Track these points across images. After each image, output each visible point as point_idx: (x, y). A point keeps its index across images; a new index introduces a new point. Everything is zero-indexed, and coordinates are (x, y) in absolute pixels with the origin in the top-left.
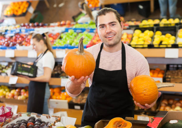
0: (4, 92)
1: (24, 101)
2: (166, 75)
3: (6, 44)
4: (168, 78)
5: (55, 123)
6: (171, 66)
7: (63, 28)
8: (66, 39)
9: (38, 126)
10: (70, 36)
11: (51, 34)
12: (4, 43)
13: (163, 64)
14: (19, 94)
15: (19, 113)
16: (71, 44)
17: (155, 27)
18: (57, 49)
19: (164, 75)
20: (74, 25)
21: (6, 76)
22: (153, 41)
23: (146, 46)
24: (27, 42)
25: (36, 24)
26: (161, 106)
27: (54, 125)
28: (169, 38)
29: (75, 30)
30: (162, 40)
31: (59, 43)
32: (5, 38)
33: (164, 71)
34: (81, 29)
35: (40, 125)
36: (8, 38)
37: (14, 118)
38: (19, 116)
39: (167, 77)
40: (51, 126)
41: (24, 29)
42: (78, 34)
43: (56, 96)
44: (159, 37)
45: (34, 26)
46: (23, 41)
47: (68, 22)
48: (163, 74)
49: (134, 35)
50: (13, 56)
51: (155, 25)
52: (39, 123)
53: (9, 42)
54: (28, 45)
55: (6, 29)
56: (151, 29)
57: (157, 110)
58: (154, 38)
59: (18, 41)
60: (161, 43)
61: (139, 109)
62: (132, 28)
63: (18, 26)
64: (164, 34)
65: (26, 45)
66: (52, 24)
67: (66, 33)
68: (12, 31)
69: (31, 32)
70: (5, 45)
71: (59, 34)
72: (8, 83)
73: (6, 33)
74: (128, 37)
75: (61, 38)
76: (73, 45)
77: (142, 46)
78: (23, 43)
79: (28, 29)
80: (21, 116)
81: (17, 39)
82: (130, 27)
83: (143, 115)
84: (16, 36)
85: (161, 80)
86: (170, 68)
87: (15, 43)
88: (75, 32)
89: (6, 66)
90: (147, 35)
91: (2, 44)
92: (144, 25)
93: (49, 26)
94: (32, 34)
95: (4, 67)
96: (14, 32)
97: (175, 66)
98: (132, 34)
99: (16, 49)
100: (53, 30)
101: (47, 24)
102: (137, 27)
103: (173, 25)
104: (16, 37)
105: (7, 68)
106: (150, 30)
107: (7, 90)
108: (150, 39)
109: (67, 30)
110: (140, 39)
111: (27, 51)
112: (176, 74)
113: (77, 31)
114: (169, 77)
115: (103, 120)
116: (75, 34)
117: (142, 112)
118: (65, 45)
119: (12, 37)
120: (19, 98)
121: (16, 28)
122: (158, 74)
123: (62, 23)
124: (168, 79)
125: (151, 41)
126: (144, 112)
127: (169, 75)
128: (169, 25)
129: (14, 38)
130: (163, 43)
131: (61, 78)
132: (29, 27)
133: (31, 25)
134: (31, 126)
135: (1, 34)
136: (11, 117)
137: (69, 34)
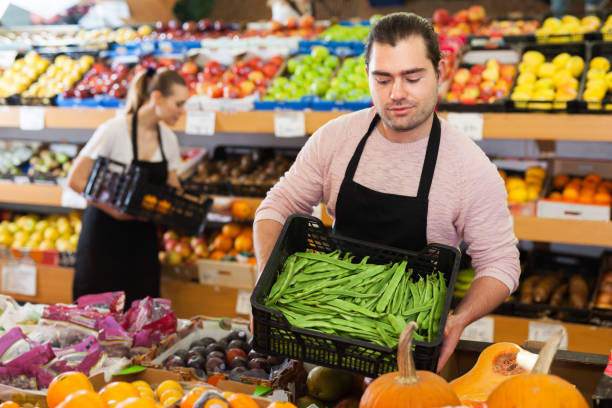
3: (117, 91)
7: (292, 42)
8: (304, 77)
9: (263, 360)
10: (315, 66)
11: (258, 60)
12: (110, 88)
13: (610, 162)
16: (322, 95)
17: (589, 45)
18: (277, 110)
20: (324, 29)
22: (585, 89)
23: (564, 106)
25: (202, 24)
26: (600, 293)
29: (332, 46)
31: (282, 89)
32: (108, 69)
34: (351, 46)
35: (265, 357)
36: (121, 68)
37: (184, 334)
38: (196, 326)
41: (166, 40)
42: (341, 60)
44: (600, 76)
45: (198, 32)
47: (304, 19)
48: (610, 193)
49: (522, 67)
51: (589, 36)
53: (124, 83)
55: (110, 39)
56: (575, 49)
58: (586, 81)
60: (608, 97)
61: (534, 302)
62: (513, 46)
63: (145, 30)
66: (253, 26)
67: (306, 58)
68: (130, 49)
69: (193, 52)
70: (112, 93)
71: (280, 60)
73: (112, 53)
74: (501, 76)
75: (287, 74)
76: (328, 97)
77: (547, 106)
79: (179, 42)
80: (201, 326)
82: (509, 43)
83: (545, 319)
84: (146, 62)
85: (605, 212)
88: (332, 53)
90: (563, 68)
91: (104, 89)
92: (552, 36)
93: (243, 31)
94: (194, 58)
96: (138, 52)
98: (516, 66)
100: (262, 48)
101: (236, 26)
102: (529, 43)
106: (572, 54)
108: (574, 83)
109: (305, 48)
110: (541, 83)
113: (339, 51)
116: (332, 61)
118: (304, 98)
119: (131, 66)
121: (141, 37)
122: (596, 192)
125: (578, 90)
126: (548, 312)
132: (184, 33)
133: (186, 26)
134: (239, 360)
135: (95, 55)
136: (175, 331)
137: (313, 61)
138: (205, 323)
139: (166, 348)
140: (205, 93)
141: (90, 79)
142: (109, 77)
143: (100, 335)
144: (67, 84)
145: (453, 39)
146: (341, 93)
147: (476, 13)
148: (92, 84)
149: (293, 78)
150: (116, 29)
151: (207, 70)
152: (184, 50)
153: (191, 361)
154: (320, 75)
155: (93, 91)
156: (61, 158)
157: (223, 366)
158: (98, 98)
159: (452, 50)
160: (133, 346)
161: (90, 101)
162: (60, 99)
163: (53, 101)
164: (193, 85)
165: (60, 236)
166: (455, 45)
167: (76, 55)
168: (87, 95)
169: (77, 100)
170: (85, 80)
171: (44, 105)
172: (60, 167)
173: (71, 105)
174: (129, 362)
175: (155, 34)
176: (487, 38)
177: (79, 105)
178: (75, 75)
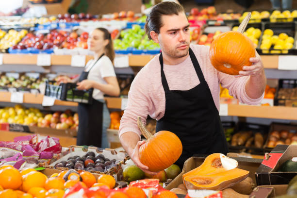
0: (35, 118)
1: (67, 132)
2: (278, 95)
3: (38, 46)
4: (281, 99)
5: (125, 160)
6: (286, 82)
7: (124, 23)
8: (128, 39)
9: (102, 164)
10: (134, 34)
12: (35, 44)
13: (273, 79)
14: (59, 121)
15: (71, 147)
16: (137, 47)
17: (263, 24)
19: (276, 95)
20: (139, 18)
21: (38, 93)
22: (261, 44)
24: (69, 43)
25: (81, 15)
26: (269, 141)
27: (124, 164)
28: (284, 40)
29: (142, 25)
30: (274, 42)
31: (118, 45)
32: (35, 36)
33: (275, 88)
35: (103, 163)
36: (40, 36)
37: (65, 154)
38: (71, 150)
39: (279, 97)
40: (121, 164)
41: (63, 23)
43: (115, 125)
44: (269, 38)
45: (79, 19)
46: (63, 41)
47: (129, 13)
48: (274, 93)
50: (48, 64)
51: (264, 20)
52: (102, 161)
53: (42, 42)
54: (71, 47)
55: (36, 22)
56: (257, 26)
57: (265, 146)
58: (262, 40)
59: (56, 42)
60: (272, 47)
61: (238, 145)
62: (228, 24)
63: (53, 18)
64: (276, 34)
65: (69, 48)
66: (105, 16)
67: (129, 30)
68: (45, 26)
69: (75, 28)
70: (36, 47)
71: (117, 31)
72: (41, 105)
73: (36, 28)
75: (120, 38)
76: (140, 48)
78: (64, 44)
79: (69, 23)
80: (73, 150)
81: (54, 38)
82: (226, 23)
84: (53, 33)
85: (271, 102)
86: (284, 85)
87: (52, 44)
88: (142, 28)
89: (37, 79)
90: (251, 34)
91: (32, 45)
93: (100, 18)
94: (76, 31)
95: (34, 80)
96: (49, 28)
97: (292, 82)
99: (52, 54)
100: (109, 26)
101: (97, 16)
102: (236, 23)
103: (290, 21)
104: (53, 36)
105: (38, 82)
106: (256, 28)
107: (39, 114)
108: (256, 41)
109: (129, 26)
111: (69, 57)
112: (293, 94)
114: (283, 97)
115: (194, 157)
116: (142, 31)
117: (241, 149)
118: (128, 49)
119: (45, 35)
120: (58, 126)
121: (51, 21)
122: (267, 93)
123: (121, 14)
124: (282, 102)
125: (258, 44)
126: (244, 150)
127: (282, 95)
128: (285, 21)
129: (49, 36)
130: (276, 47)
131: (122, 97)
132: (71, 19)
133: (73, 16)
134: (90, 164)
135: (28, 29)
136: (60, 152)
137: (133, 32)
138: (75, 149)
139: (56, 160)
140: (81, 46)
141: (25, 40)
142: (35, 39)
143: (23, 153)
144: (14, 43)
145: (200, 21)
146: (146, 46)
147: (211, 10)
148: (26, 43)
149: (123, 40)
150: (39, 18)
151: (82, 36)
152: (71, 27)
153: (67, 165)
154: (136, 38)
155: (27, 46)
156: (11, 79)
157: (83, 167)
158: (29, 49)
159: (199, 26)
160: (39, 159)
161: (25, 50)
162: (11, 50)
163: (7, 51)
164: (75, 43)
165: (10, 116)
166: (201, 24)
167: (19, 29)
168: (24, 48)
169: (19, 50)
170: (23, 41)
171: (2, 53)
172: (10, 83)
173: (16, 53)
174: (37, 165)
175: (58, 20)
176: (216, 21)
177: (20, 52)
178: (18, 39)
